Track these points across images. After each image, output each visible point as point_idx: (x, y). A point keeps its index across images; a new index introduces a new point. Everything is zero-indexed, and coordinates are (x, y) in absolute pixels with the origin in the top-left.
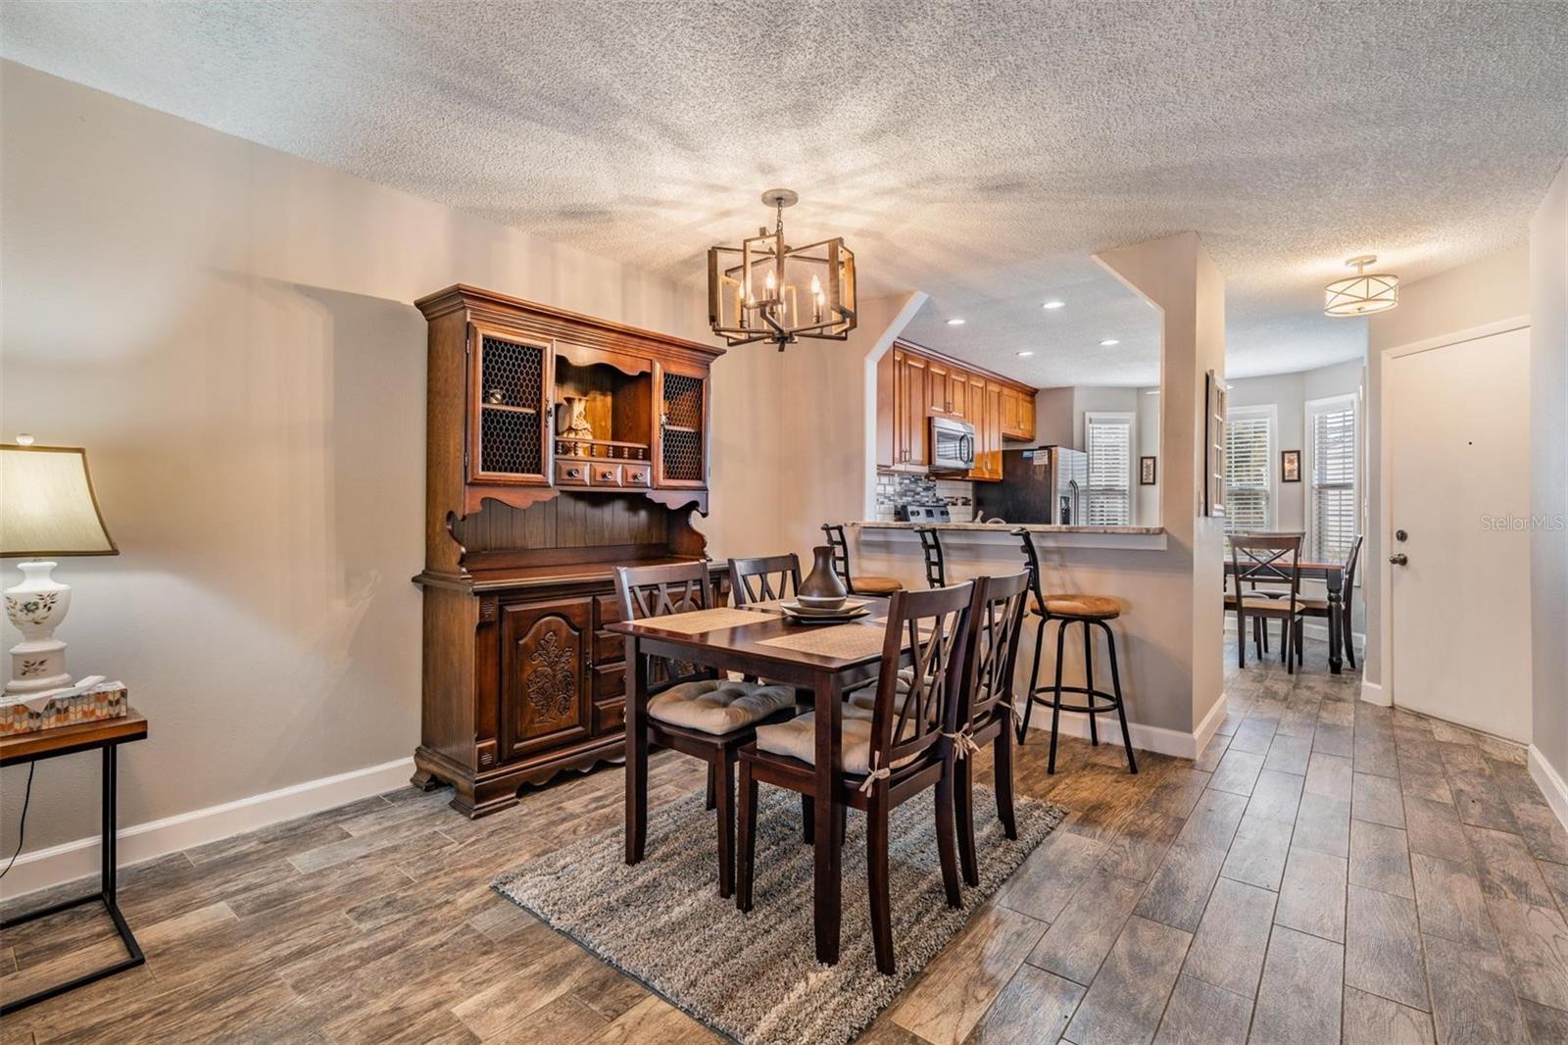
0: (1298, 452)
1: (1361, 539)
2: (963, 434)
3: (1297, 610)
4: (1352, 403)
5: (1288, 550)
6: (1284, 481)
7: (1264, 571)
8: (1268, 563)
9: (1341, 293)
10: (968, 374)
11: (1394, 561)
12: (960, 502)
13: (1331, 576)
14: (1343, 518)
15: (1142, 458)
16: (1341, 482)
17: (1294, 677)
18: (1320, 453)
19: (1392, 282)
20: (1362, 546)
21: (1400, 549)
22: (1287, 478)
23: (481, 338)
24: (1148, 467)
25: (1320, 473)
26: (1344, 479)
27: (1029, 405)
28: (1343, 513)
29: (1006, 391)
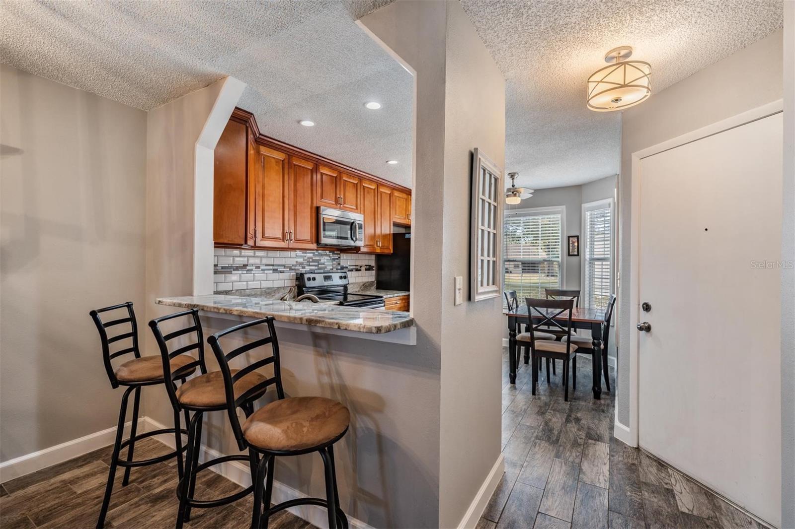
0: (578, 237)
1: (615, 299)
2: (352, 221)
4: (610, 204)
5: (565, 310)
6: (569, 255)
8: (552, 318)
9: (601, 81)
10: (361, 179)
11: (641, 329)
12: (363, 268)
13: (595, 327)
14: (604, 280)
16: (603, 256)
18: (591, 237)
20: (615, 304)
21: (646, 318)
22: (571, 254)
25: (591, 251)
26: (604, 254)
28: (603, 277)
29: (396, 194)
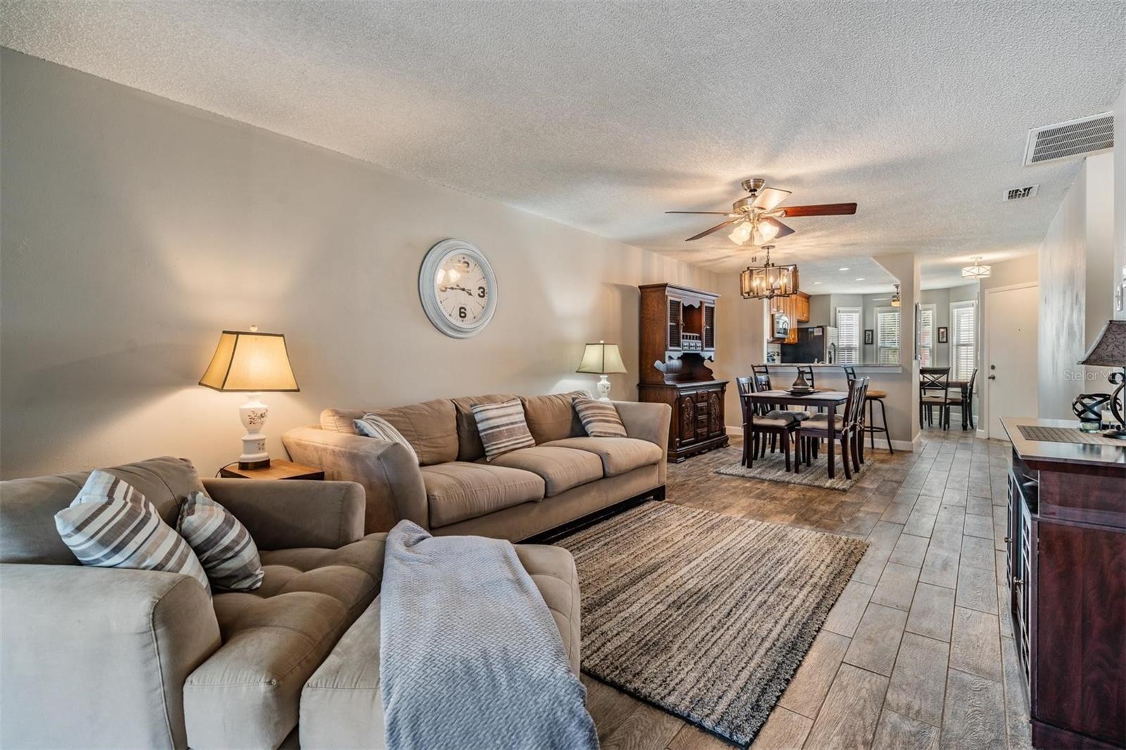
0: (946, 328)
1: (976, 370)
3: (947, 402)
4: (973, 305)
5: (943, 375)
6: (939, 342)
7: (933, 385)
8: (934, 381)
11: (990, 378)
13: (963, 386)
14: (968, 361)
15: (865, 331)
16: (967, 343)
17: (946, 431)
18: (957, 329)
19: (989, 268)
20: (977, 373)
21: (992, 373)
22: (941, 341)
23: (669, 302)
24: (869, 335)
25: (957, 339)
26: (969, 341)
27: (807, 304)
28: (968, 357)
